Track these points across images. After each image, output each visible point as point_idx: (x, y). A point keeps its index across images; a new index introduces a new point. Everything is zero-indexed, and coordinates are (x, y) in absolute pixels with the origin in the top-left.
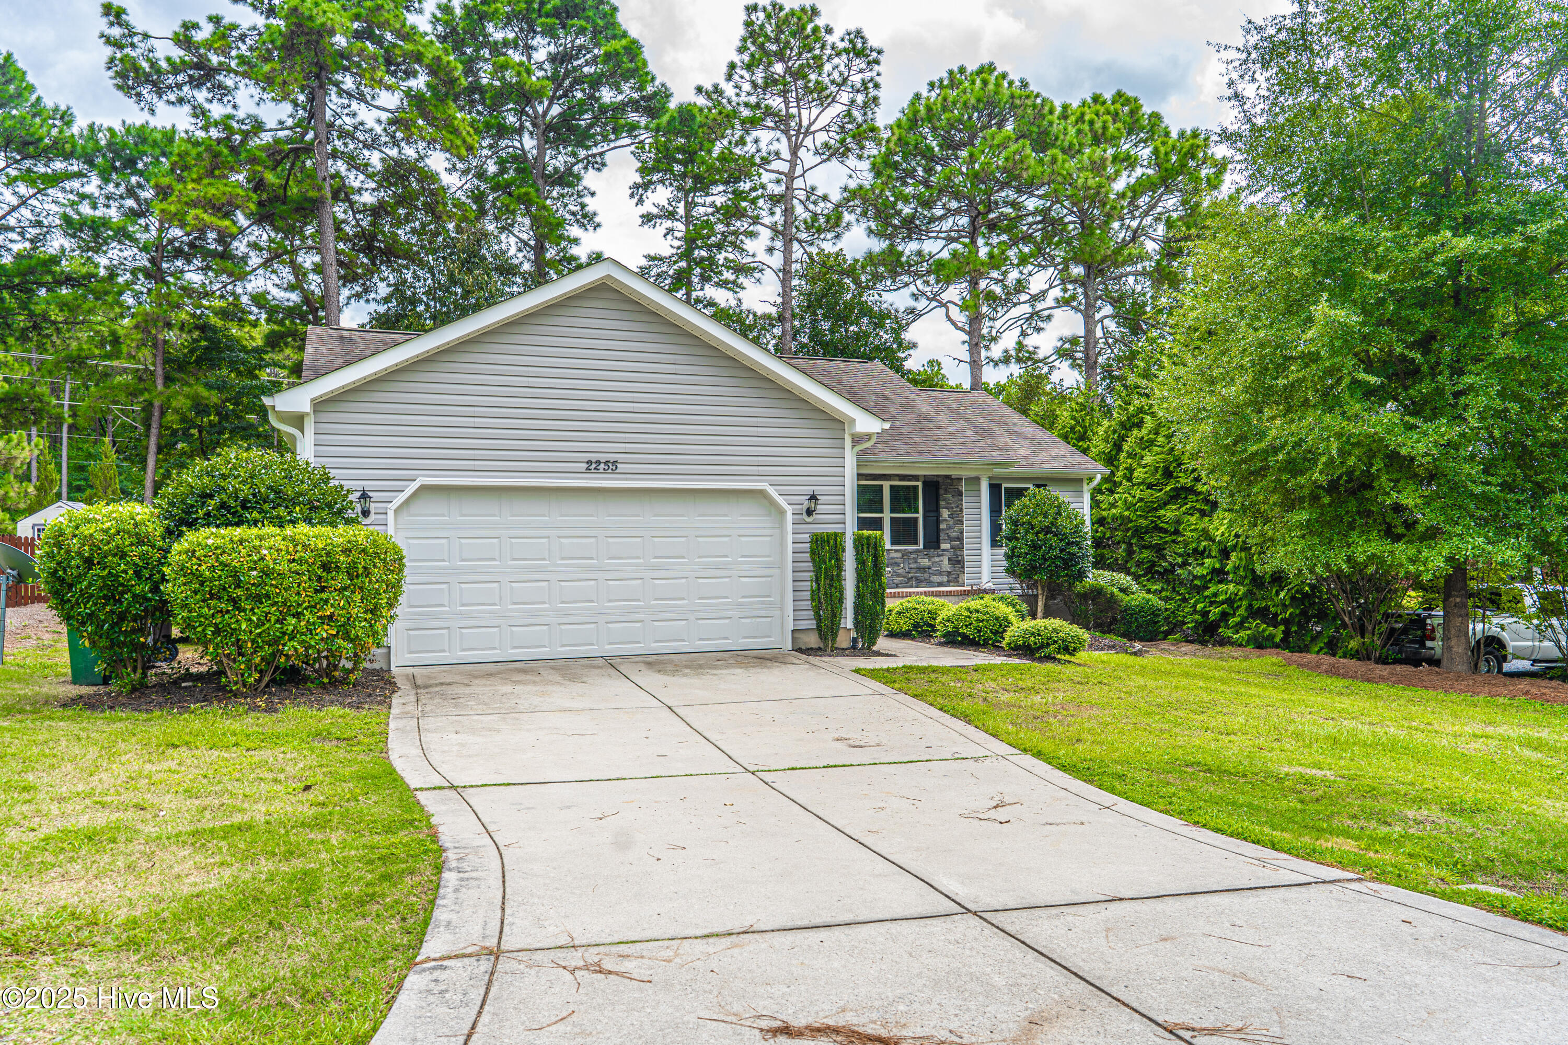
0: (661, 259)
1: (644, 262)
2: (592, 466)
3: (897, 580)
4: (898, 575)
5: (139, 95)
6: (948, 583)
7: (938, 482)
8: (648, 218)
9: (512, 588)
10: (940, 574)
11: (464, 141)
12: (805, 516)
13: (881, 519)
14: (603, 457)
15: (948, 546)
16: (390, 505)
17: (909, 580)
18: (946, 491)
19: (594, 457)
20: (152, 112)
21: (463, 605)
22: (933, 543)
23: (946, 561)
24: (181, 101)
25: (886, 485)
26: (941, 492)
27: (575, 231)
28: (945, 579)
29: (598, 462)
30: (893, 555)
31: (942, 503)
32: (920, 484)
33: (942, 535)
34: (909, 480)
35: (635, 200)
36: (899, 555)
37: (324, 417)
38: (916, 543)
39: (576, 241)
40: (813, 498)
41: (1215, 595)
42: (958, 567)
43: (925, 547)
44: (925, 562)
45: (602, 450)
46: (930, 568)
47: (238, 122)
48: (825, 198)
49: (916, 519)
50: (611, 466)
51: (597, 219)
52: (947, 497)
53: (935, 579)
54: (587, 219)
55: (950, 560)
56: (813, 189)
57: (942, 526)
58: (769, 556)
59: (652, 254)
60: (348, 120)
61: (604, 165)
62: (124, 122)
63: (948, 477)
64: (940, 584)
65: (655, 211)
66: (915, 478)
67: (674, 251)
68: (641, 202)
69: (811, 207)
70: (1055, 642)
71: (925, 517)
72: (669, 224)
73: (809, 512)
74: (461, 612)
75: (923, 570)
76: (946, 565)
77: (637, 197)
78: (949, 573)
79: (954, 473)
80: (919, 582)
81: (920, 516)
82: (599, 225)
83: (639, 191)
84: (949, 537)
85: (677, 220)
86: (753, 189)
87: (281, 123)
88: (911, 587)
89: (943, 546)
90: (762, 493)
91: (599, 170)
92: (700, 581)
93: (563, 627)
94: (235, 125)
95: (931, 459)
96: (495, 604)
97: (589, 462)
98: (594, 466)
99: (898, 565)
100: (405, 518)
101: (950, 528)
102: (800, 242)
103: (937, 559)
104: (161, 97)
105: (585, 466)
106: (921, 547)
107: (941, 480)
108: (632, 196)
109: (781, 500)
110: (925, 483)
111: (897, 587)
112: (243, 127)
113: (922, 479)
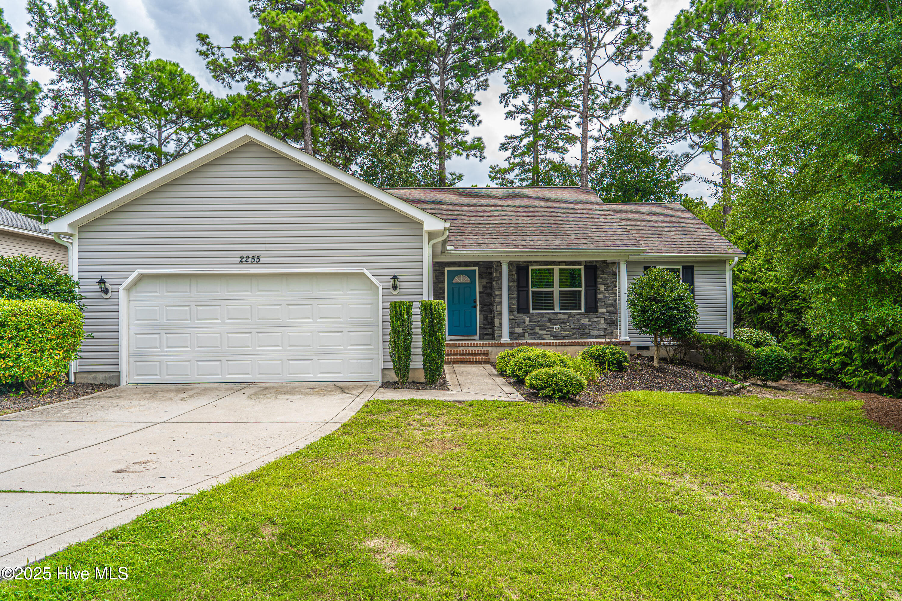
0: (514, 138)
1: (503, 140)
2: (244, 260)
3: (564, 334)
4: (565, 331)
5: (223, 80)
6: (605, 336)
7: (596, 266)
8: (509, 114)
9: (198, 337)
10: (598, 330)
11: (378, 80)
12: (391, 290)
13: (553, 292)
14: (251, 254)
15: (604, 310)
16: (120, 287)
17: (574, 334)
18: (603, 272)
19: (245, 254)
20: (230, 87)
21: (168, 347)
22: (592, 308)
23: (603, 321)
24: (243, 79)
25: (556, 269)
26: (599, 272)
27: (466, 126)
28: (602, 333)
29: (248, 257)
30: (561, 316)
31: (599, 280)
32: (582, 267)
33: (599, 303)
34: (574, 265)
35: (504, 104)
36: (566, 316)
37: (84, 235)
38: (580, 308)
39: (466, 133)
40: (395, 277)
41: (837, 347)
42: (612, 325)
43: (586, 311)
44: (586, 321)
45: (250, 250)
46: (590, 326)
47: (263, 86)
48: (618, 88)
49: (580, 291)
50: (256, 259)
51: (479, 119)
52: (602, 277)
53: (597, 333)
54: (474, 120)
55: (605, 320)
56: (610, 83)
57: (599, 297)
58: (370, 318)
59: (509, 135)
60: (326, 78)
61: (487, 86)
62: (228, 95)
63: (605, 262)
64: (598, 337)
65: (513, 109)
66: (578, 263)
67: (523, 132)
68: (507, 105)
69: (609, 95)
70: (551, 385)
71: (586, 291)
72: (523, 116)
73: (395, 288)
74: (167, 351)
75: (585, 327)
76: (602, 323)
77: (504, 102)
78: (605, 330)
79: (609, 259)
80: (581, 335)
81: (582, 289)
82: (480, 122)
83: (504, 98)
84: (605, 304)
85: (528, 113)
86: (575, 89)
87: (284, 83)
88: (575, 338)
89: (600, 311)
90: (362, 274)
91: (485, 89)
92: (321, 334)
93: (230, 362)
94: (261, 88)
95: (574, 249)
96: (187, 347)
97: (242, 257)
98: (245, 259)
99: (565, 323)
100: (133, 294)
101: (606, 298)
102: (597, 118)
103: (595, 320)
104: (233, 79)
105: (240, 259)
106: (583, 311)
107: (598, 264)
108: (501, 102)
109: (374, 280)
110: (586, 267)
111: (564, 338)
112: (266, 88)
113: (584, 264)
